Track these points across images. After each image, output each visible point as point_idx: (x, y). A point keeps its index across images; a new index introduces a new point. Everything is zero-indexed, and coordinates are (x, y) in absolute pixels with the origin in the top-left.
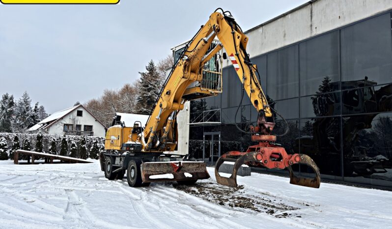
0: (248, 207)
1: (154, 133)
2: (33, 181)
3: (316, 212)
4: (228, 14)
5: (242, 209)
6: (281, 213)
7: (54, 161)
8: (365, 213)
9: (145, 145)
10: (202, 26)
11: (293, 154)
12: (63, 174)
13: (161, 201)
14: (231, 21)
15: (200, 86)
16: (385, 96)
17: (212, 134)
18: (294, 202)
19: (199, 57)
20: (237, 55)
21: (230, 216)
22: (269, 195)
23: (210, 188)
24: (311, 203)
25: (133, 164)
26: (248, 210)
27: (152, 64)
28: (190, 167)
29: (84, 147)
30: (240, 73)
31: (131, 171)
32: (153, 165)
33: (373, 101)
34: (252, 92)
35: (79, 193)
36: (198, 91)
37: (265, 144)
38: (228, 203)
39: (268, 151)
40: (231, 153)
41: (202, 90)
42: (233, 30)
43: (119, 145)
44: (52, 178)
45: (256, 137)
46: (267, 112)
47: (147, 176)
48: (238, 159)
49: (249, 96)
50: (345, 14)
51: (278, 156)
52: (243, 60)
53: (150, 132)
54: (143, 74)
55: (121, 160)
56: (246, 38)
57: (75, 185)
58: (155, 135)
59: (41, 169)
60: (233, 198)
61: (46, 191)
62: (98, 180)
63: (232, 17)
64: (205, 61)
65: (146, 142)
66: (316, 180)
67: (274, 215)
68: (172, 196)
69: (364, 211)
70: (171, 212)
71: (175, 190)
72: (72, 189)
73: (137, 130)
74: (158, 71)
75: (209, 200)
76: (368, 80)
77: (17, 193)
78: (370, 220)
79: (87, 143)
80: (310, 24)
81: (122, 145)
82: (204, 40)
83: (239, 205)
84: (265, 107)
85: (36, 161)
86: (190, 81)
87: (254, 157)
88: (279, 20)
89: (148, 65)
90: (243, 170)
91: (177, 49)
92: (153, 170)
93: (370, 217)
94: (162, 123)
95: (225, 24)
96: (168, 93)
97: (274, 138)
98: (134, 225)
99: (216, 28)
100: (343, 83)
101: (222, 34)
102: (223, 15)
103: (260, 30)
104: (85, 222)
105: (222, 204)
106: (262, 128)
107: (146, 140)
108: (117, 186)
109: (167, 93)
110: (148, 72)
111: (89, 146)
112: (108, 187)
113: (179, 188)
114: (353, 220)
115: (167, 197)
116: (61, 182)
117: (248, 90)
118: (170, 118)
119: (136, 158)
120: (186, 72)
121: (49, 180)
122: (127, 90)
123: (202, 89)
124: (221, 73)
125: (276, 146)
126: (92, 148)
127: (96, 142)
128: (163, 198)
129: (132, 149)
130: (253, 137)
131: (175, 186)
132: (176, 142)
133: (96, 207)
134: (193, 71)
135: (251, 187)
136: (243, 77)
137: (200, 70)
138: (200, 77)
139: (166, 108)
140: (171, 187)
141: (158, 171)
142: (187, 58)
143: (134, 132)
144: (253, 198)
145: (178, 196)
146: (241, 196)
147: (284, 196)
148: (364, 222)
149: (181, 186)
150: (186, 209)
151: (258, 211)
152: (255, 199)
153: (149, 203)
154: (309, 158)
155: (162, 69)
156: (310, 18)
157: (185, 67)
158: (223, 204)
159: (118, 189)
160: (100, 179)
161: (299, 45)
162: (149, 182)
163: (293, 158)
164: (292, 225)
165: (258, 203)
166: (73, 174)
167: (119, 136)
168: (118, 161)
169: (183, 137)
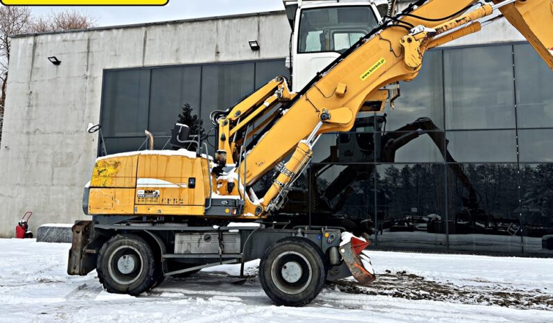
1: (290, 175)
9: (257, 202)
25: (292, 250)
43: (198, 203)
142: (430, 30)
167: (194, 179)
168: (189, 244)
169: (74, 185)
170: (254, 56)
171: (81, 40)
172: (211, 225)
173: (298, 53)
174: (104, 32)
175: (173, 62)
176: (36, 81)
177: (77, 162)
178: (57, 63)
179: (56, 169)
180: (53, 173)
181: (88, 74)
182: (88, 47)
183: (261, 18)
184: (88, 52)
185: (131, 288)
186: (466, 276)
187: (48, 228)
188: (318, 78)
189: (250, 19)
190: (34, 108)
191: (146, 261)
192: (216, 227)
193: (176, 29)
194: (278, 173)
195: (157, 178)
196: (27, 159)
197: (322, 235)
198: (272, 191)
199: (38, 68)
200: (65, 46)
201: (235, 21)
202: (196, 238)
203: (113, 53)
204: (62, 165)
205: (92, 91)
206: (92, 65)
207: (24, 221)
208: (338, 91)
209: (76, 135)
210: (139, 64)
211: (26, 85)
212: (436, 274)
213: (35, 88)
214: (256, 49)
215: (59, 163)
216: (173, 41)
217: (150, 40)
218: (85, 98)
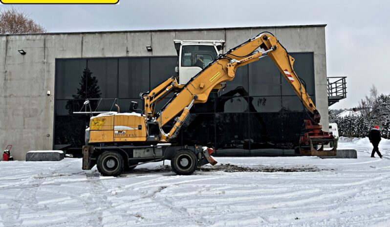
1: (181, 123)
9: (166, 134)
10: (250, 41)
20: (292, 72)
25: (184, 153)
30: (295, 84)
31: (181, 160)
43: (143, 136)
82: (262, 53)
142: (238, 61)
167: (141, 126)
168: (140, 153)
169: (39, 128)
170: (149, 54)
171: (39, 40)
172: (150, 145)
173: (182, 66)
174: (55, 35)
175: (100, 55)
176: (9, 64)
177: (40, 114)
178: (24, 53)
179: (26, 119)
180: (24, 121)
181: (45, 61)
182: (45, 44)
183: (153, 33)
184: (45, 47)
185: (114, 173)
186: (255, 164)
187: (33, 153)
188: (192, 80)
189: (146, 33)
190: (9, 81)
191: (120, 162)
192: (152, 146)
193: (101, 37)
194: (176, 122)
195: (124, 125)
196: (6, 113)
197: (195, 148)
198: (173, 130)
199: (10, 56)
200: (28, 43)
201: (137, 34)
202: (142, 151)
203: (61, 49)
204: (30, 116)
205: (49, 71)
206: (48, 56)
207: (8, 151)
208: (201, 86)
209: (39, 98)
210: (79, 56)
211: (2, 67)
212: (242, 164)
213: (9, 69)
214: (150, 50)
215: (28, 115)
216: (100, 43)
217: (85, 42)
218: (44, 76)
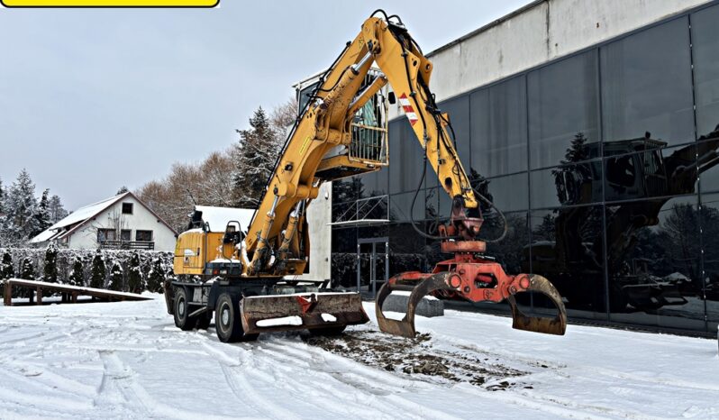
0: (438, 374)
1: (264, 241)
2: (39, 336)
3: (560, 378)
4: (395, 21)
5: (426, 376)
6: (497, 383)
7: (79, 298)
8: (646, 377)
9: (248, 264)
10: (349, 44)
11: (516, 274)
12: (96, 322)
13: (279, 366)
14: (400, 33)
15: (347, 154)
16: (682, 166)
17: (373, 241)
18: (520, 360)
19: (345, 99)
20: (413, 96)
21: (403, 391)
22: (475, 350)
23: (369, 340)
24: (551, 363)
25: (225, 300)
26: (437, 378)
27: (260, 114)
28: (332, 303)
29: (137, 271)
30: (418, 129)
31: (223, 313)
32: (264, 301)
33: (660, 176)
34: (440, 163)
35: (126, 357)
36: (344, 162)
37: (466, 257)
38: (402, 366)
39: (472, 270)
40: (405, 276)
41: (351, 162)
42: (404, 51)
43: (200, 266)
44: (75, 330)
45: (449, 245)
46: (468, 199)
47: (253, 321)
48: (417, 287)
49: (436, 171)
50: (607, 19)
51: (489, 279)
52: (423, 105)
53: (258, 240)
54: (245, 133)
55: (203, 293)
56: (428, 65)
57: (118, 342)
58: (267, 245)
59: (55, 314)
60: (411, 357)
61: (63, 354)
62: (162, 331)
63: (402, 27)
64: (355, 108)
65: (250, 259)
66: (558, 320)
67: (485, 385)
68: (300, 358)
69: (644, 373)
70: (295, 386)
71: (304, 346)
72: (113, 349)
73: (232, 236)
74: (272, 127)
75: (368, 363)
76: (652, 138)
77: (8, 360)
78: (655, 390)
79: (141, 264)
80: (545, 37)
81: (206, 266)
82: (353, 70)
83: (420, 369)
84: (464, 191)
85: (45, 299)
86: (328, 145)
87: (446, 281)
88: (490, 31)
89: (253, 116)
90: (429, 306)
91: (304, 86)
92: (263, 309)
93: (656, 384)
94: (278, 223)
95: (390, 39)
96: (289, 168)
97: (481, 245)
98: (226, 412)
99: (374, 46)
100: (607, 144)
101: (384, 56)
102: (386, 23)
103: (457, 49)
104: (134, 411)
105: (389, 368)
106: (460, 228)
107: (250, 255)
108: (198, 341)
109: (287, 168)
110: (254, 129)
111: (146, 269)
112: (181, 344)
113: (313, 343)
114: (625, 391)
115: (289, 358)
116: (92, 337)
117: (434, 160)
118: (293, 214)
119: (232, 289)
120: (320, 128)
121: (69, 334)
122: (215, 163)
123: (351, 159)
124: (386, 130)
125: (485, 261)
126: (151, 272)
127: (159, 262)
128: (282, 361)
129: (225, 272)
130: (444, 245)
131: (305, 339)
132: (307, 259)
133: (156, 381)
134: (334, 127)
135: (444, 336)
136: (425, 136)
137: (348, 124)
138: (348, 137)
139: (286, 195)
140: (298, 341)
141: (273, 311)
142: (321, 102)
143: (227, 241)
144: (446, 357)
145: (309, 356)
146: (425, 353)
147: (504, 352)
148: (643, 395)
149: (316, 339)
150: (324, 381)
151: (455, 379)
152: (451, 359)
153: (255, 372)
154: (545, 280)
155: (279, 123)
156: (545, 26)
157: (319, 118)
158: (393, 370)
159: (199, 346)
160: (166, 328)
161: (526, 77)
162: (255, 332)
163: (516, 282)
164: (515, 403)
165: (456, 365)
166: (115, 321)
167: (199, 249)
168: (198, 295)
185: (182, 324)
191: (186, 306)
195: (189, 249)
198: (254, 256)
202: (200, 291)
